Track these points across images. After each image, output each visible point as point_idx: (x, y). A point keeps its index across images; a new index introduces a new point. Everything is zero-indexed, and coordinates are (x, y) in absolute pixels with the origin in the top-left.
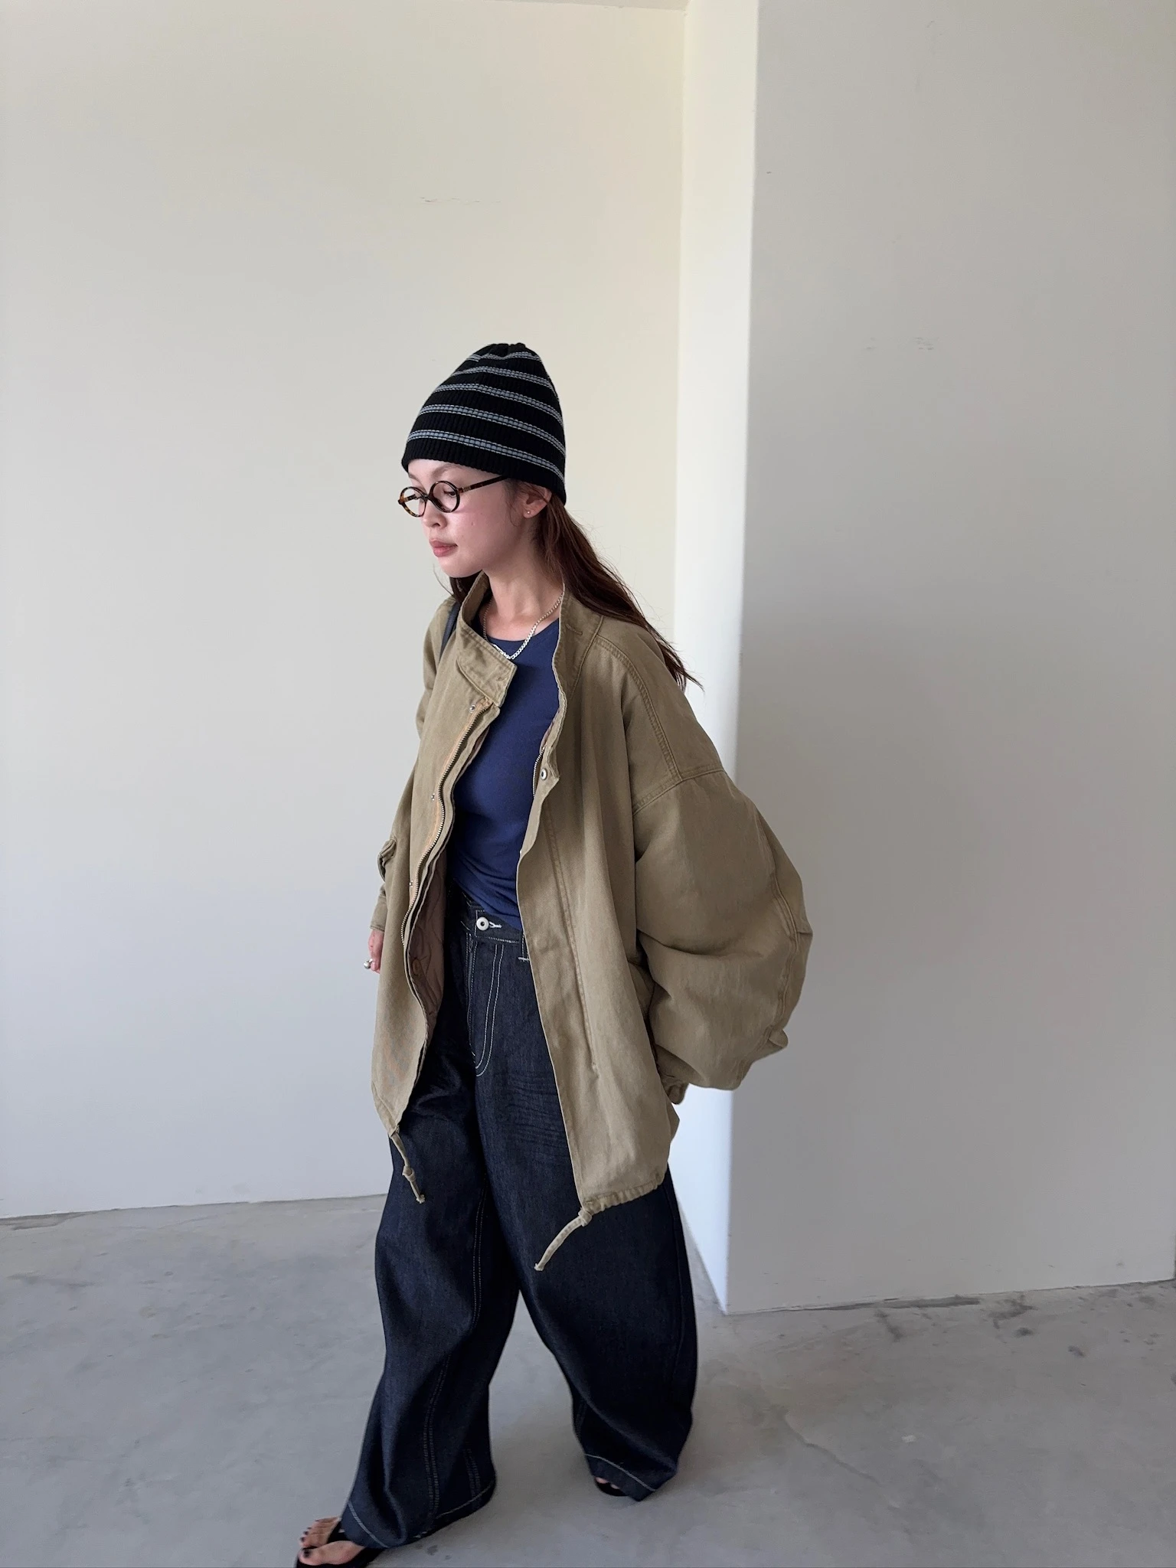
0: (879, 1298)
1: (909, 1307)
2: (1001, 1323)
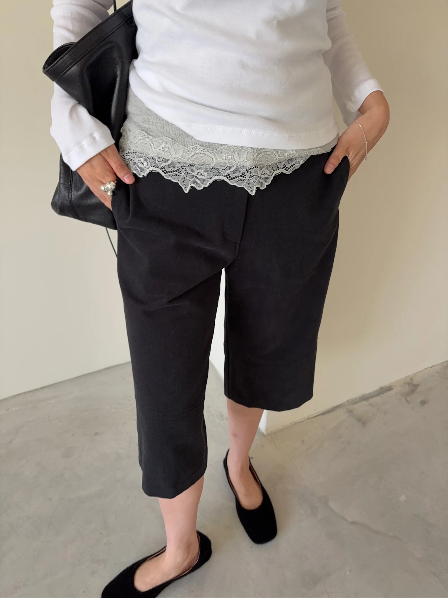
0: (345, 400)
1: (360, 402)
2: (409, 400)
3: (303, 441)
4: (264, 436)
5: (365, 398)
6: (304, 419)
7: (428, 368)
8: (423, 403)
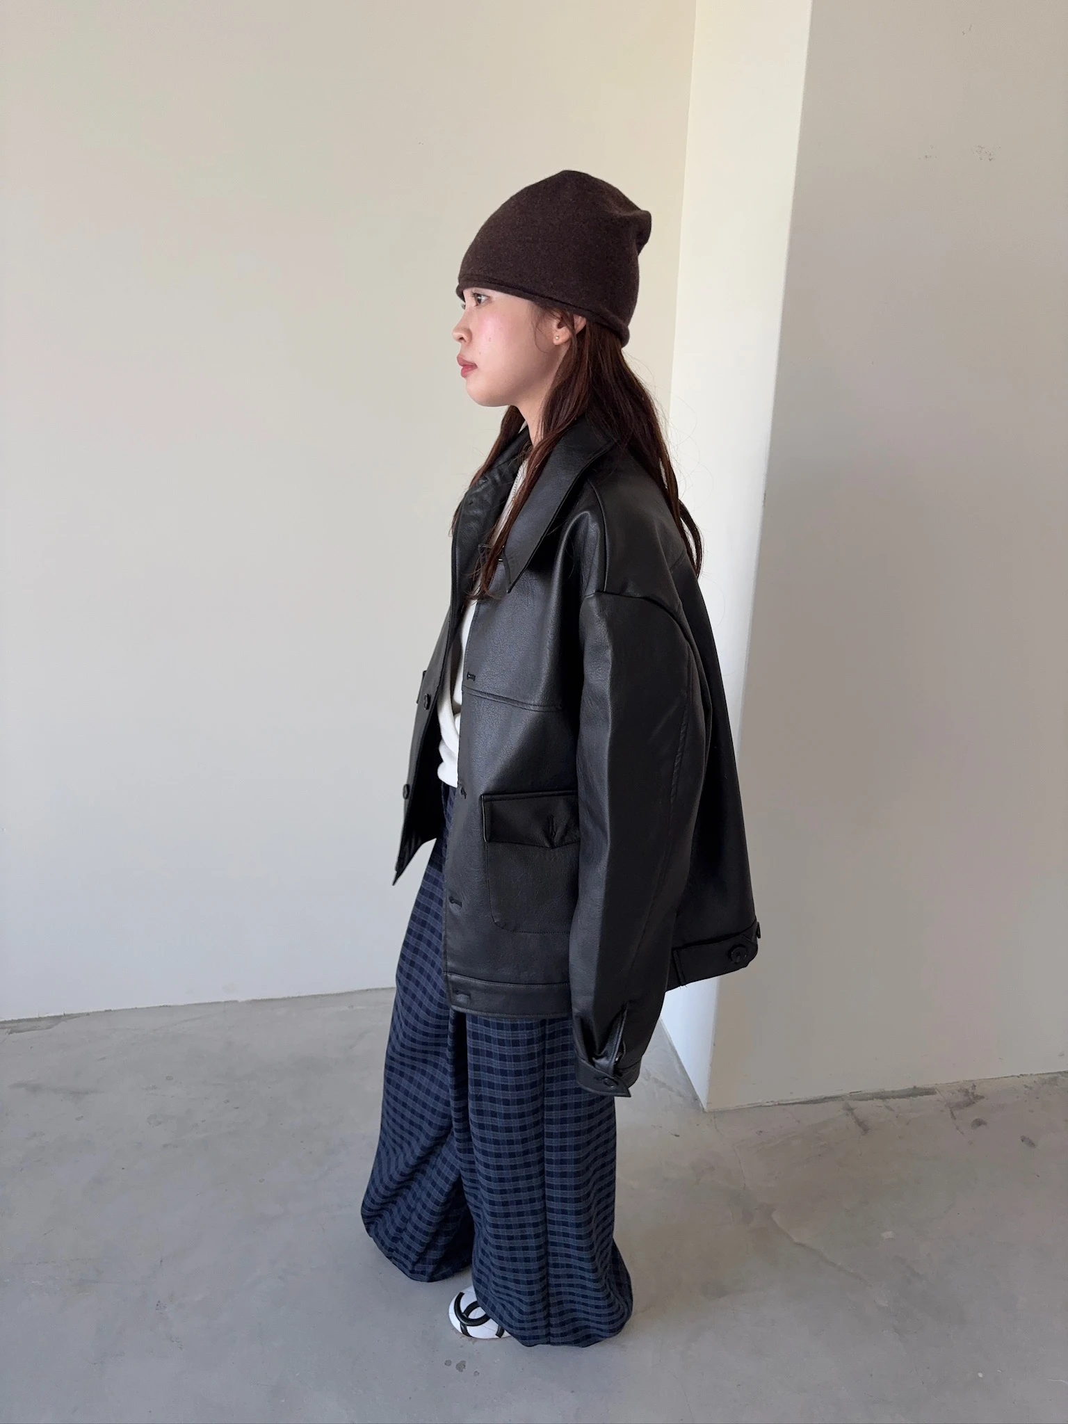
0: (846, 1091)
1: (873, 1099)
2: (957, 1113)
3: (761, 1132)
4: (704, 1112)
5: (882, 1096)
6: (771, 1104)
7: (1012, 1076)
8: (979, 1123)
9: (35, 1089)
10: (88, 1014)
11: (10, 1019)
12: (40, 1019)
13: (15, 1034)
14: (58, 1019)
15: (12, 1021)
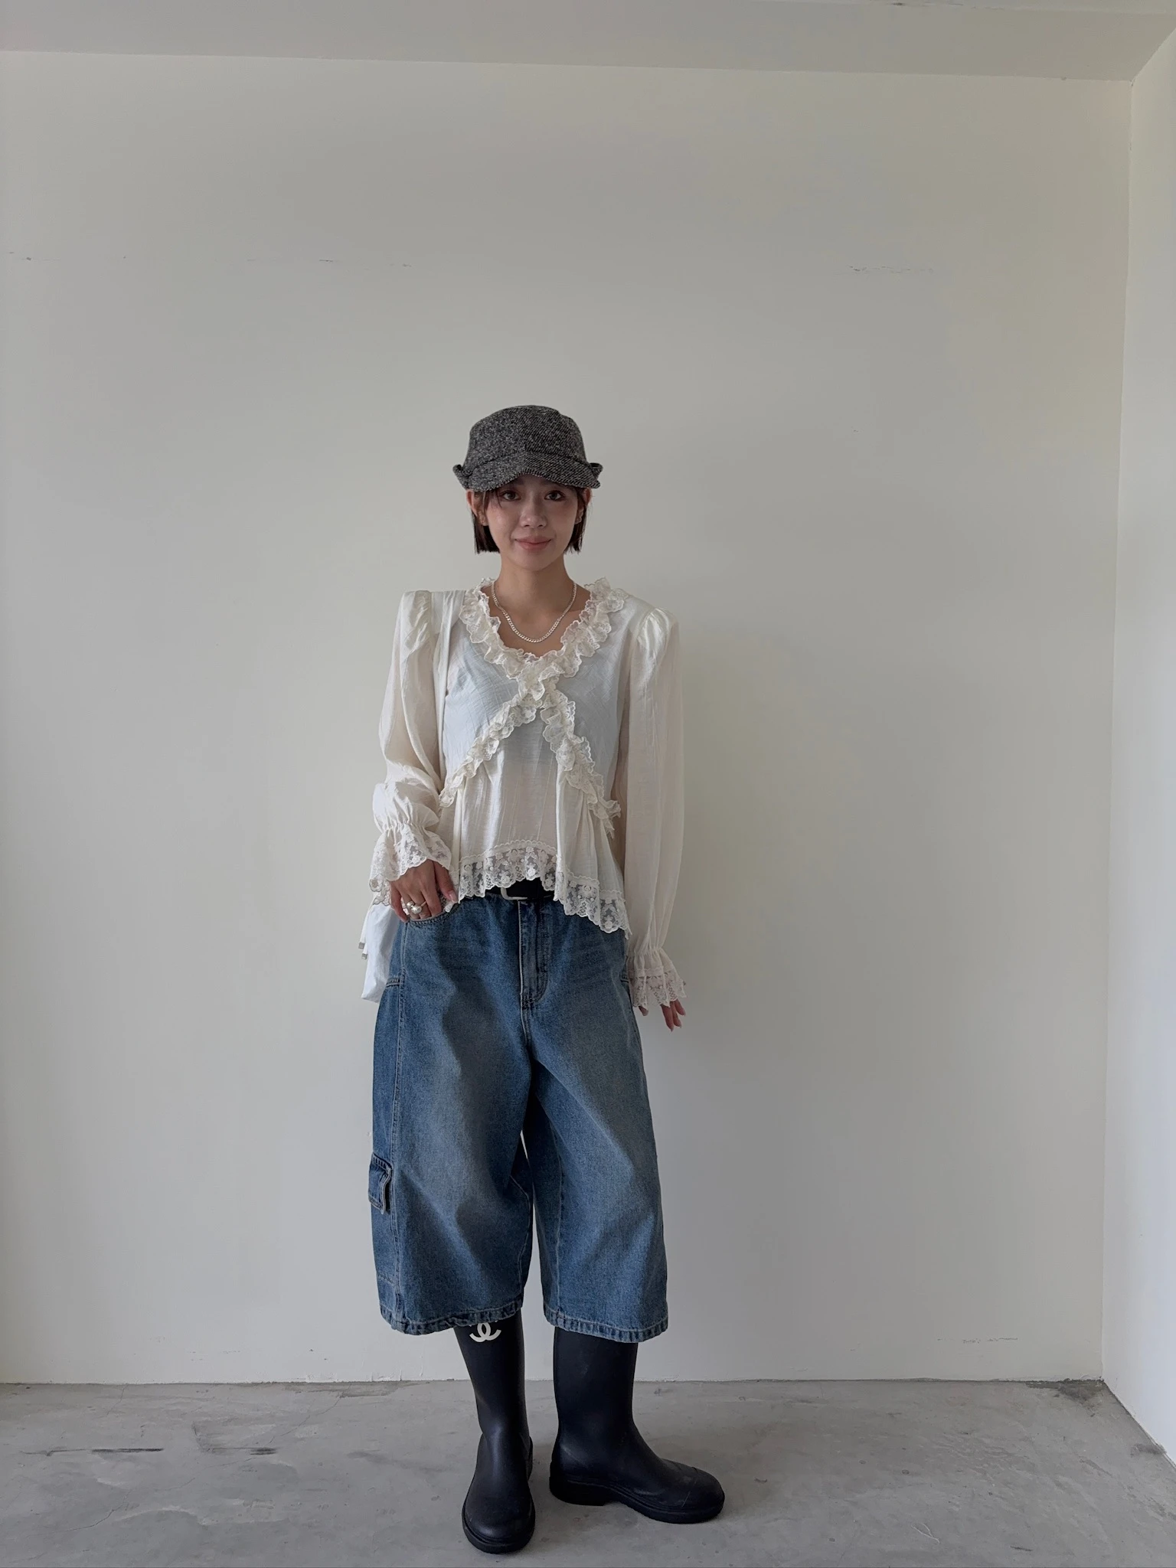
9: (378, 1460)
10: (428, 1382)
11: (340, 1381)
12: (373, 1383)
13: (347, 1398)
14: (394, 1385)
15: (343, 1383)
